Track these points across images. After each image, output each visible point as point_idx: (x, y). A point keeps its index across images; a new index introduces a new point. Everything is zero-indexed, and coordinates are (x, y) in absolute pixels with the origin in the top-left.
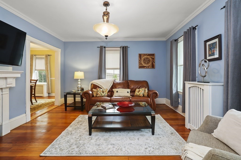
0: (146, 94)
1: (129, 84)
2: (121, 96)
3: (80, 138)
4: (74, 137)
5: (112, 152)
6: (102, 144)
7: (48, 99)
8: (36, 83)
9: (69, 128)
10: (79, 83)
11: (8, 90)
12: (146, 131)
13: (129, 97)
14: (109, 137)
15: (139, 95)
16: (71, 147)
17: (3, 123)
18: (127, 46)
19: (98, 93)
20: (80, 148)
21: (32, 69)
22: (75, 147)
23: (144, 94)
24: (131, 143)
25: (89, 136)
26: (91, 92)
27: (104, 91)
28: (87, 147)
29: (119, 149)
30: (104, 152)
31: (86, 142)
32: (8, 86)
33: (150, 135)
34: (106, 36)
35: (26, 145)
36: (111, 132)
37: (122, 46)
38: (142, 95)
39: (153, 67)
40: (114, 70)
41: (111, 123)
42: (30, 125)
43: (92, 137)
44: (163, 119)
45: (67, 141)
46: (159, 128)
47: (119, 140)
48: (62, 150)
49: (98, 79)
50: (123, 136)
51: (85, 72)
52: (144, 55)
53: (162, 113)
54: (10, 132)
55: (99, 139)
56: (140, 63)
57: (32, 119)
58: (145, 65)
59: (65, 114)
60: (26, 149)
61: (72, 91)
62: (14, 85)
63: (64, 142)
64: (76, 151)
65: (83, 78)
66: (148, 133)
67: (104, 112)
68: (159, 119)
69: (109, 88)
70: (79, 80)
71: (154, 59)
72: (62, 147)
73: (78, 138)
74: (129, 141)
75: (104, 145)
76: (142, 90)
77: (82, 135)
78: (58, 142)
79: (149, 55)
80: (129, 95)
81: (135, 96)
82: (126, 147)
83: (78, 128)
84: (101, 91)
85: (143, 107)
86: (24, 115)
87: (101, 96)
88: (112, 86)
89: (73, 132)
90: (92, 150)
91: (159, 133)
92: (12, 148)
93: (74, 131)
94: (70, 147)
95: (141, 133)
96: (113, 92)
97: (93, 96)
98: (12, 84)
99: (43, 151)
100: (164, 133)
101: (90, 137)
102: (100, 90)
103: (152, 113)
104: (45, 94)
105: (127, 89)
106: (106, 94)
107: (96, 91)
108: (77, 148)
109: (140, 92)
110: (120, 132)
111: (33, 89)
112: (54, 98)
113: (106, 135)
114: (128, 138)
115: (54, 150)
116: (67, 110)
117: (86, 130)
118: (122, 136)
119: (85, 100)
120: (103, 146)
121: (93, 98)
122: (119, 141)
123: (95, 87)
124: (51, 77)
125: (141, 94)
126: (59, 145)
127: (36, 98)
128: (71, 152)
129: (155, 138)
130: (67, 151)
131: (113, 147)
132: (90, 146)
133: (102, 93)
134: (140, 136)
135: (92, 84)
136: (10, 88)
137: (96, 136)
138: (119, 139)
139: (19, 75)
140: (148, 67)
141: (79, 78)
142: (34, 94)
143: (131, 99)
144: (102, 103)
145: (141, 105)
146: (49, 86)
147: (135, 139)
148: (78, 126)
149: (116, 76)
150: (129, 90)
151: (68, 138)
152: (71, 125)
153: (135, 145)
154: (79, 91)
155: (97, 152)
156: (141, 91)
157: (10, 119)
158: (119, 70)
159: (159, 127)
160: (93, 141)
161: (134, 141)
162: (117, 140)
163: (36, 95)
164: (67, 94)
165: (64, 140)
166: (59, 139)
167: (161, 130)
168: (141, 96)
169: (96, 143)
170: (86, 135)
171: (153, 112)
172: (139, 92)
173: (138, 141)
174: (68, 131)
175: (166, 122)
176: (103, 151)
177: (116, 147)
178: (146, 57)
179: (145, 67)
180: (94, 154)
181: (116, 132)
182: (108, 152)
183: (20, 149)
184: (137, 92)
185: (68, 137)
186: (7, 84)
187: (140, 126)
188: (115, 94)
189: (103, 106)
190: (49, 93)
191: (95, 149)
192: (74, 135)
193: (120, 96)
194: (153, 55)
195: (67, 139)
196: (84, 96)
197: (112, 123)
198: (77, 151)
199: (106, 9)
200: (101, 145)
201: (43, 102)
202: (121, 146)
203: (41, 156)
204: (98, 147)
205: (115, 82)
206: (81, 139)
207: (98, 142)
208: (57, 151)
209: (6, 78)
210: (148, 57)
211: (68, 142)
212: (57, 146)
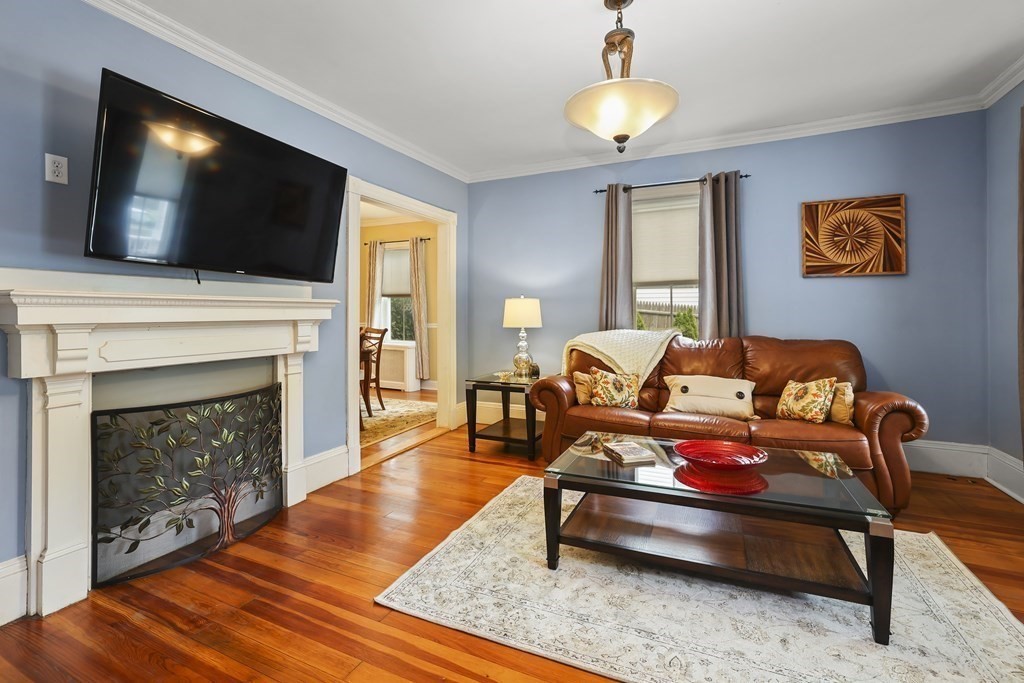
0: (843, 412)
1: (749, 355)
2: (706, 410)
3: (510, 570)
4: (489, 560)
5: (639, 667)
6: (596, 616)
7: (419, 402)
8: (381, 339)
9: (476, 523)
10: (523, 344)
11: (300, 360)
12: (836, 610)
13: (746, 420)
14: (631, 596)
15: (801, 413)
16: (475, 599)
17: (289, 466)
18: (736, 173)
19: (594, 391)
20: (506, 613)
21: (373, 293)
22: (488, 600)
23: (833, 411)
24: (742, 654)
25: (547, 570)
26: (565, 386)
27: (625, 384)
28: (533, 616)
29: (675, 661)
30: (601, 657)
31: (533, 590)
32: (300, 348)
33: (858, 638)
34: (621, 139)
35: (342, 551)
36: (645, 575)
37: (710, 174)
38: (822, 417)
39: (893, 264)
40: (674, 290)
41: (646, 530)
42: (357, 485)
43: (560, 578)
44: (962, 567)
45: (463, 569)
46: (930, 612)
47: (680, 622)
48: (444, 602)
49: (601, 330)
50: (700, 604)
51: (547, 300)
52: (835, 205)
53: (961, 533)
54: (305, 498)
55: (588, 591)
56: (808, 250)
57: (365, 467)
58: (841, 260)
59: (468, 462)
60: (340, 568)
61: (496, 374)
62: (314, 347)
63: (454, 572)
64: (491, 621)
65: (538, 324)
66: (848, 623)
67: (624, 476)
68: (929, 563)
69: (646, 370)
70: (523, 334)
71: (897, 222)
72: (444, 589)
73: (505, 569)
74: (727, 640)
75: (608, 624)
76: (819, 389)
77: (522, 562)
78: (434, 568)
79: (865, 204)
80: (745, 407)
81: (780, 418)
82: (708, 663)
83: (510, 528)
84: (608, 383)
85: (828, 477)
86: (342, 449)
87: (608, 402)
88: (661, 360)
89: (489, 541)
90: (553, 632)
91: (927, 644)
92: (305, 550)
93: (494, 537)
94: (472, 597)
95: (806, 615)
96: (666, 392)
97: (575, 402)
98: (308, 342)
99: (385, 588)
100: (967, 654)
101: (550, 577)
102: (606, 377)
103: (869, 518)
104: (411, 384)
105: (738, 377)
106: (631, 399)
107: (586, 382)
108: (496, 609)
109: (809, 398)
110: (687, 581)
111: (374, 362)
112: (434, 399)
113: (619, 583)
114: (727, 624)
115: (417, 595)
116: (477, 449)
117: (537, 540)
118: (697, 603)
119: (541, 416)
120: (599, 629)
121: (575, 412)
122: (678, 627)
123: (585, 362)
124: (428, 321)
125: (811, 410)
126: (435, 579)
127: (382, 392)
128: (471, 618)
129: (890, 664)
130: (459, 608)
131: (647, 646)
132: (546, 614)
133: (614, 392)
134: (800, 630)
135: (572, 350)
136: (306, 355)
137: (576, 574)
138: (681, 614)
139: (326, 314)
140: (858, 271)
141: (523, 326)
142: (377, 380)
143: (753, 428)
144: (615, 436)
145: (815, 465)
146: (424, 353)
147: (767, 639)
148: (511, 520)
149: (691, 317)
150: (747, 387)
151: (469, 562)
152: (483, 510)
153: (763, 666)
154: (521, 375)
155: (570, 646)
156: (815, 395)
157: (306, 455)
158: (697, 290)
159: (924, 606)
160: (560, 595)
161: (759, 648)
162: (670, 618)
163: (383, 383)
164: (476, 387)
165: (454, 566)
166: (437, 556)
167: (942, 627)
168: (811, 421)
169: (574, 608)
170: (535, 565)
171: (880, 512)
172: (802, 397)
173: (783, 652)
174: (469, 533)
175: (987, 592)
176: (601, 651)
177: (663, 651)
178: (845, 214)
179: (839, 267)
180: (561, 652)
181: (669, 576)
182: (620, 662)
183: (323, 562)
184: (789, 395)
185: (469, 558)
186: (296, 342)
187: (797, 574)
188: (676, 400)
189: (612, 451)
190: (422, 380)
191: (565, 631)
192: (493, 553)
193: (700, 410)
194: (894, 201)
195: (463, 563)
196: (539, 397)
197: (651, 532)
198: (496, 621)
199: (620, 20)
200: (591, 620)
201: (402, 411)
202: (687, 650)
203: (377, 604)
204: (579, 626)
205: (674, 344)
206: (513, 575)
207: (581, 606)
208: (426, 598)
209: (295, 323)
210: (862, 214)
211: (467, 574)
212: (428, 583)
